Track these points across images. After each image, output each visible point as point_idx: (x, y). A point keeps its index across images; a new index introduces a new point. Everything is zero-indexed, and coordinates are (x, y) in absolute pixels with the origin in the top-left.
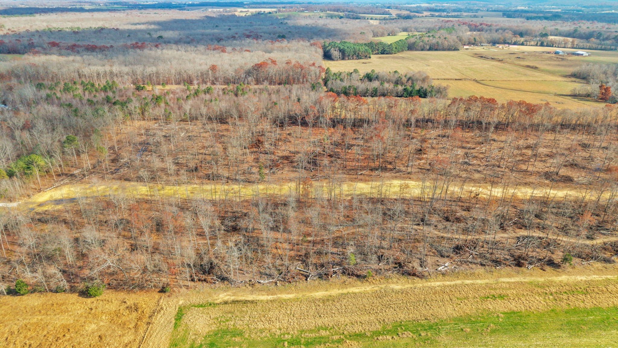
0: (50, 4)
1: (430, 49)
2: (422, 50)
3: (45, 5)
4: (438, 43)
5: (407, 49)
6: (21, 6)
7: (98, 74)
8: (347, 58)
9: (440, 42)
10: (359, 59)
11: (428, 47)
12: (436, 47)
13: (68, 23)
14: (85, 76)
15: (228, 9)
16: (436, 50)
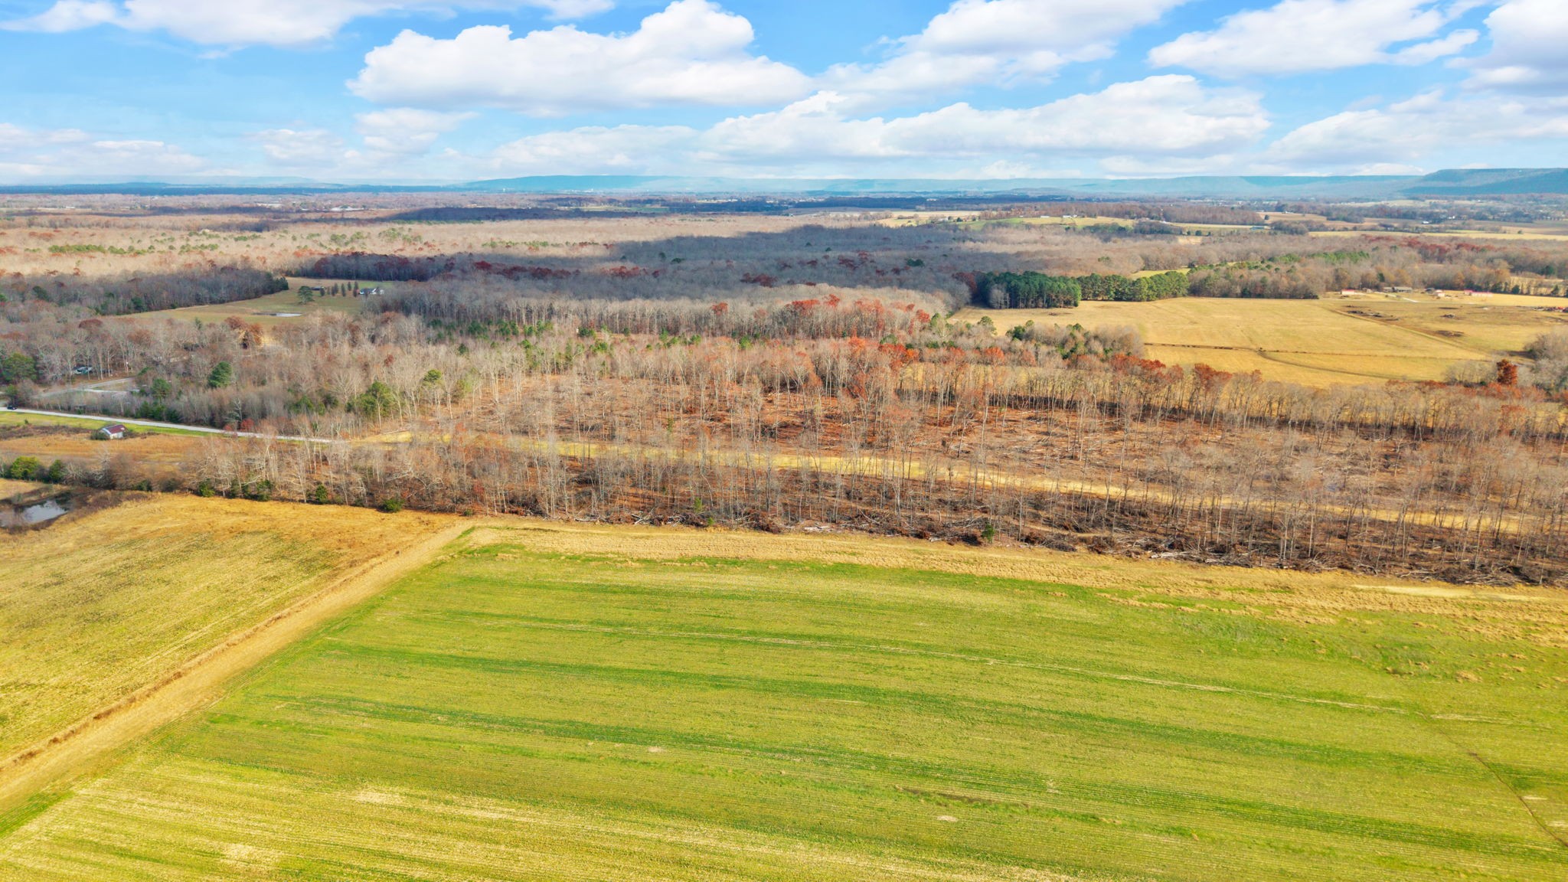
0: (522, 202)
1: (1245, 294)
2: (1225, 295)
3: (513, 204)
4: (1263, 281)
5: (1185, 291)
6: (469, 206)
7: (529, 312)
8: (1021, 304)
9: (1269, 280)
10: (1049, 307)
11: (1239, 290)
12: (1259, 291)
13: (532, 235)
14: (508, 312)
15: (872, 213)
16: (1260, 296)
